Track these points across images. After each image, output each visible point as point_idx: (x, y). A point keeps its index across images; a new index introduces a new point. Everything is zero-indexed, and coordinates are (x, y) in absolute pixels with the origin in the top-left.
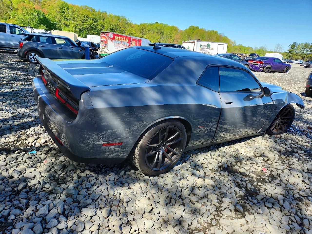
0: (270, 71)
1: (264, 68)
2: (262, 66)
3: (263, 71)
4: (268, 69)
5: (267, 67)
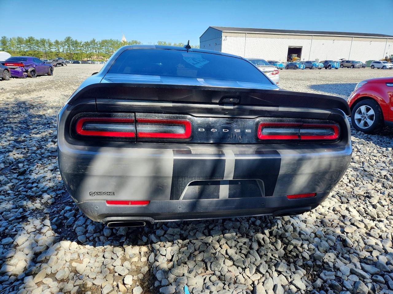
0: (36, 75)
1: (27, 71)
2: (24, 70)
3: (28, 76)
4: (32, 73)
5: (30, 70)
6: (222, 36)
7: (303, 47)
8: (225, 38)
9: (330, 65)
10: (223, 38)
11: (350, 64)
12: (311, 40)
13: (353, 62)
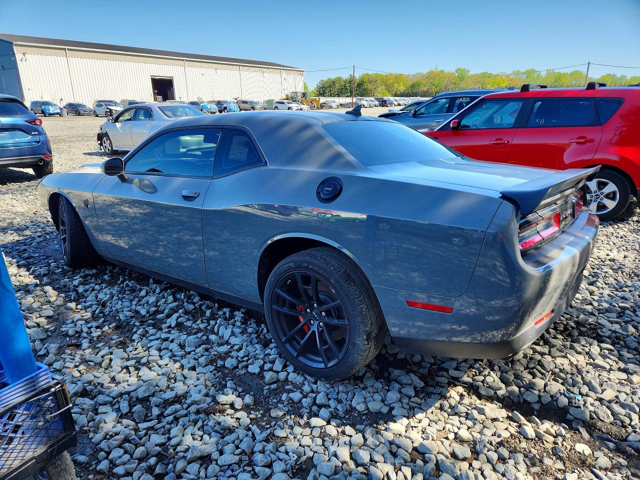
6: (15, 52)
7: (174, 78)
8: (23, 56)
9: (225, 108)
10: (18, 56)
11: (248, 106)
12: (183, 68)
13: (251, 102)
